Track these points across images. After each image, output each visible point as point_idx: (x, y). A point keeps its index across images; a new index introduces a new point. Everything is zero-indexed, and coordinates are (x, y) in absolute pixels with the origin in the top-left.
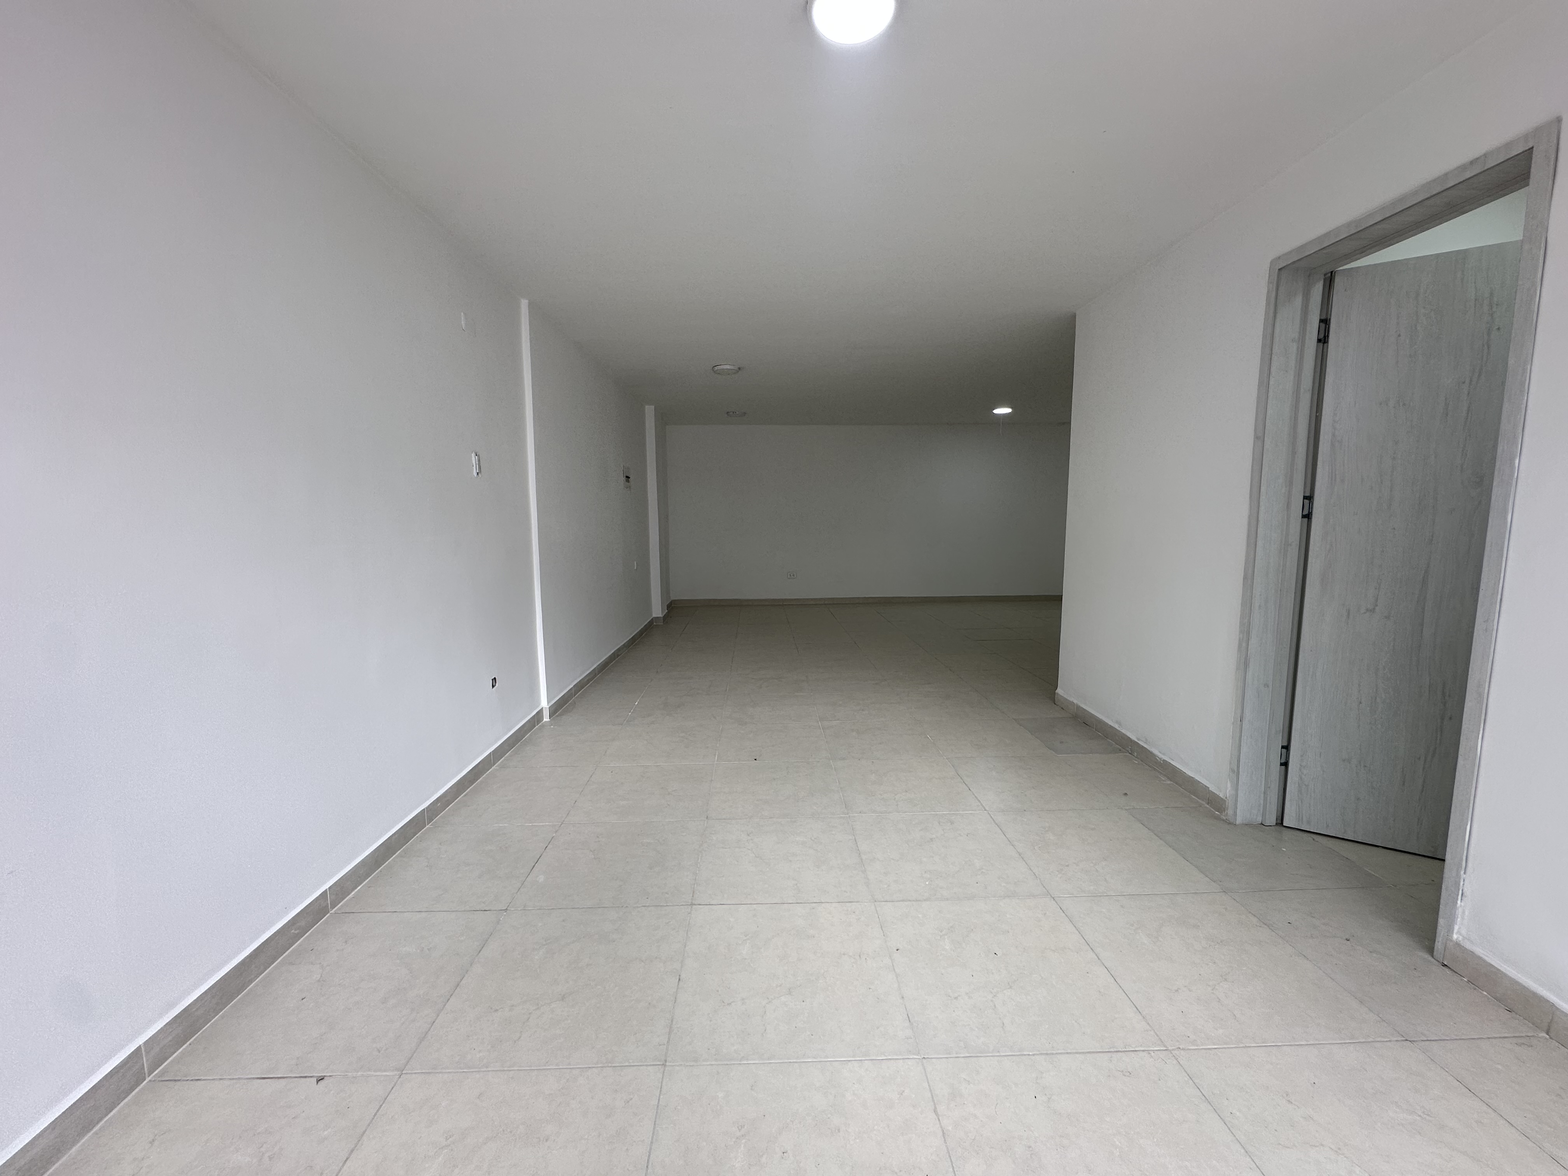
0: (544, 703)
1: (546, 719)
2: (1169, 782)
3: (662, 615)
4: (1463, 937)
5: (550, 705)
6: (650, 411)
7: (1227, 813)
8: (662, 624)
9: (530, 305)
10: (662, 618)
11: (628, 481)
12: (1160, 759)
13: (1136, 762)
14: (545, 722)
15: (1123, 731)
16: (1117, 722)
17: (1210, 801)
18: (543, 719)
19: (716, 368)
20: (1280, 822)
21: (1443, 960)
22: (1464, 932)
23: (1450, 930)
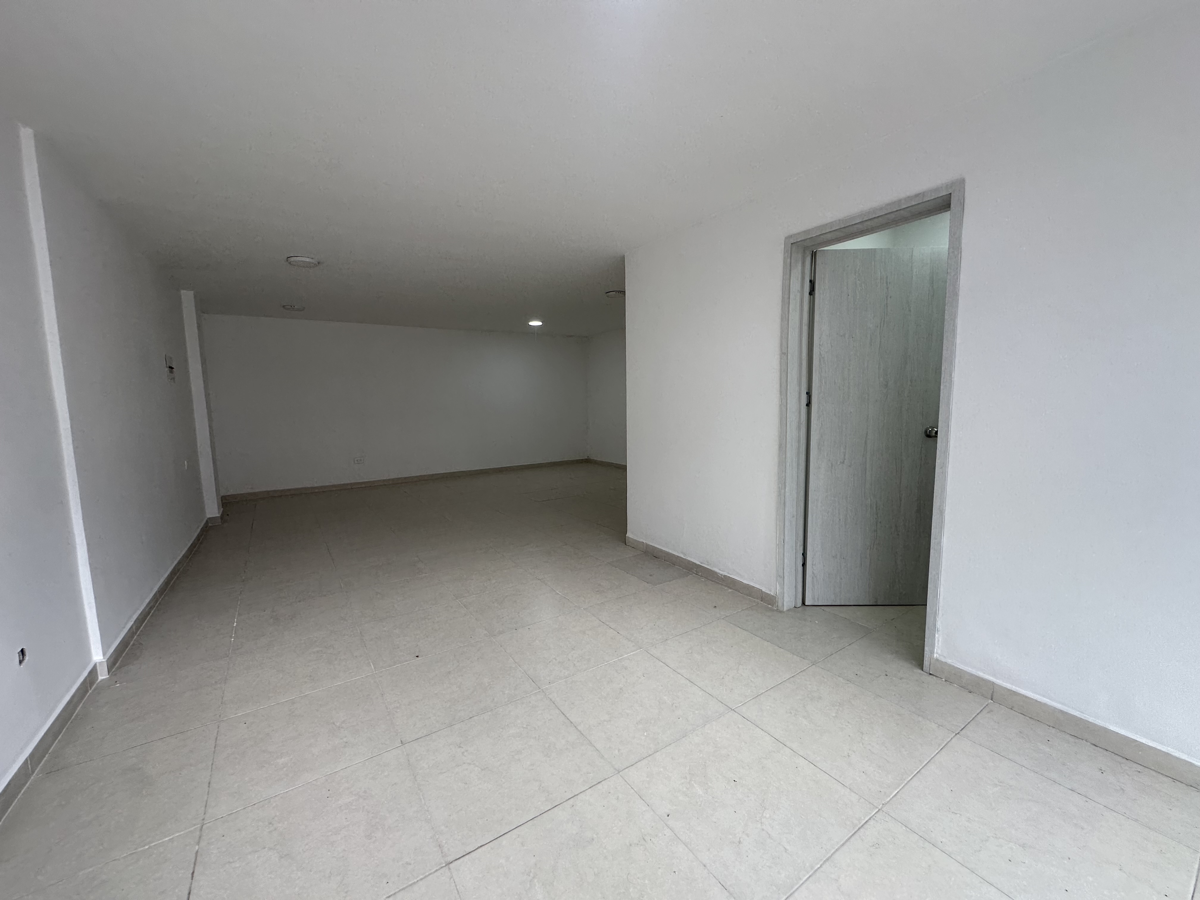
0: (98, 658)
1: (104, 677)
2: (730, 590)
3: (219, 513)
4: (939, 655)
5: (107, 656)
6: (187, 297)
7: (778, 605)
8: (220, 524)
10: (220, 518)
11: (171, 372)
12: (722, 575)
13: (703, 580)
14: (102, 681)
15: (689, 559)
16: (682, 553)
17: (763, 599)
18: (98, 678)
19: (292, 259)
20: (803, 603)
21: (929, 671)
22: (939, 652)
23: (932, 652)
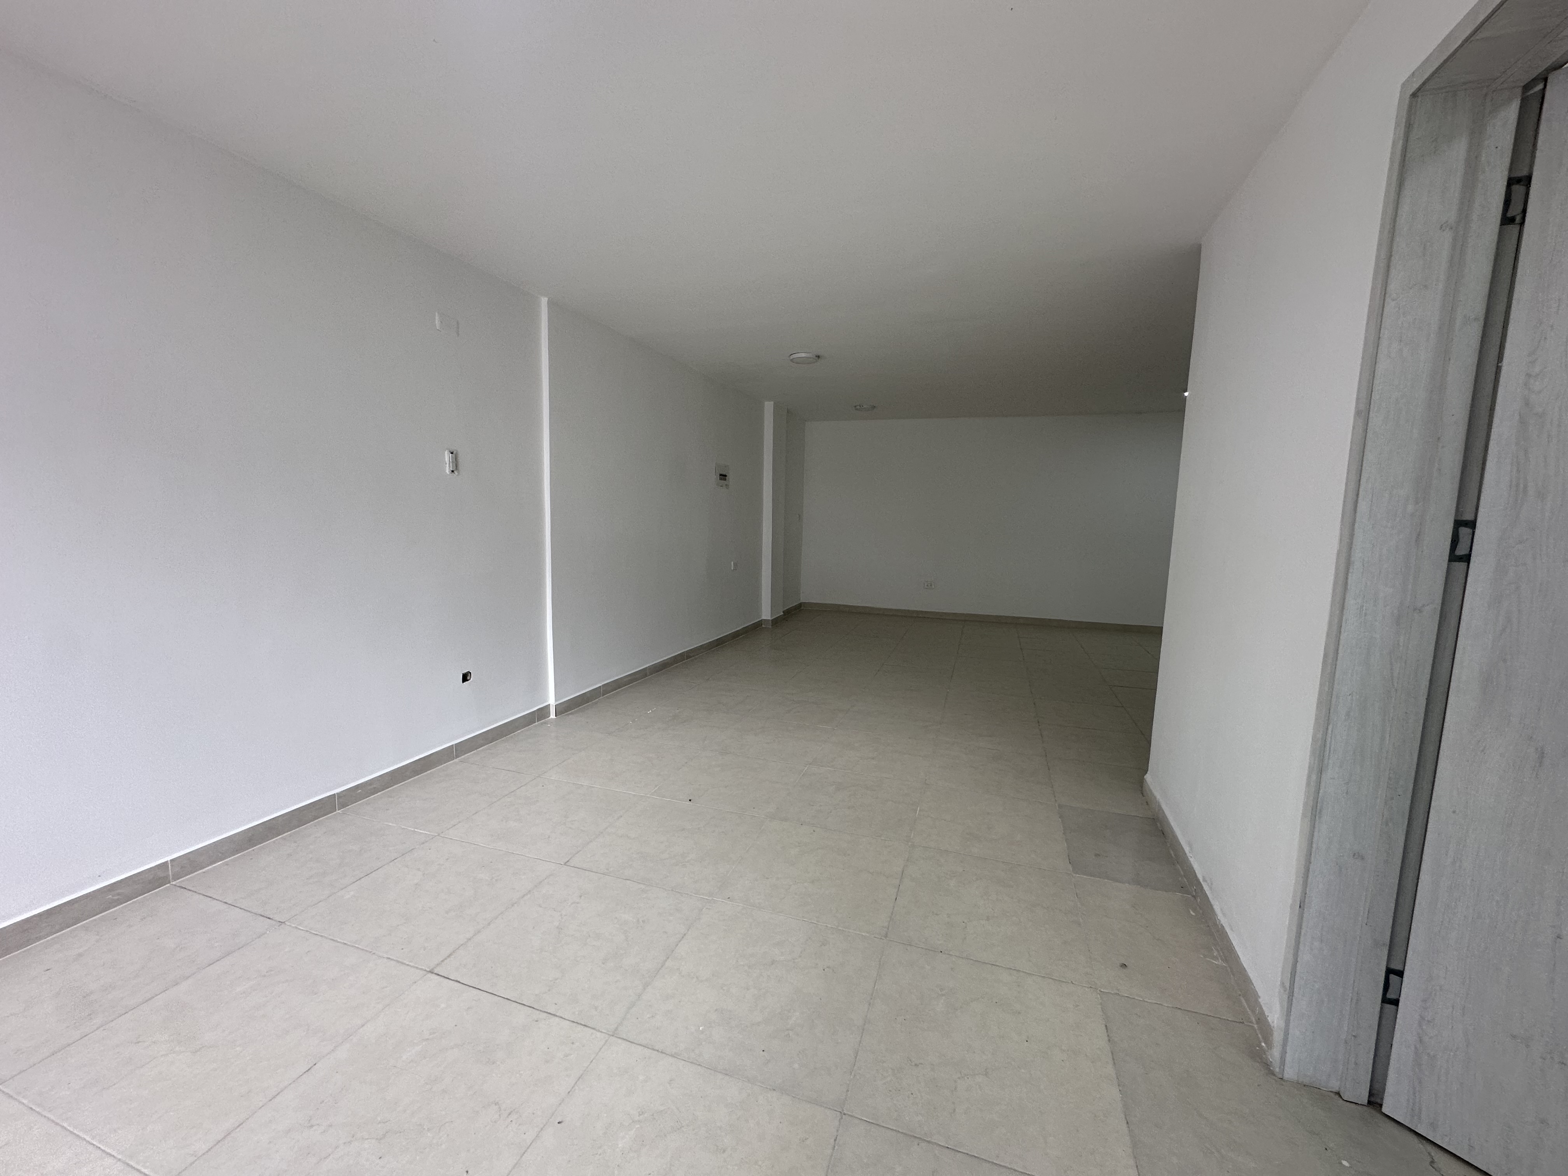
0: (551, 700)
1: (553, 716)
3: (771, 617)
5: (557, 703)
6: (767, 407)
7: (1273, 1054)
8: (771, 627)
9: (550, 304)
10: (771, 621)
11: (723, 479)
12: (1219, 921)
14: (552, 719)
15: (1192, 860)
17: (1258, 1021)
18: (548, 716)
20: (1375, 1102)
